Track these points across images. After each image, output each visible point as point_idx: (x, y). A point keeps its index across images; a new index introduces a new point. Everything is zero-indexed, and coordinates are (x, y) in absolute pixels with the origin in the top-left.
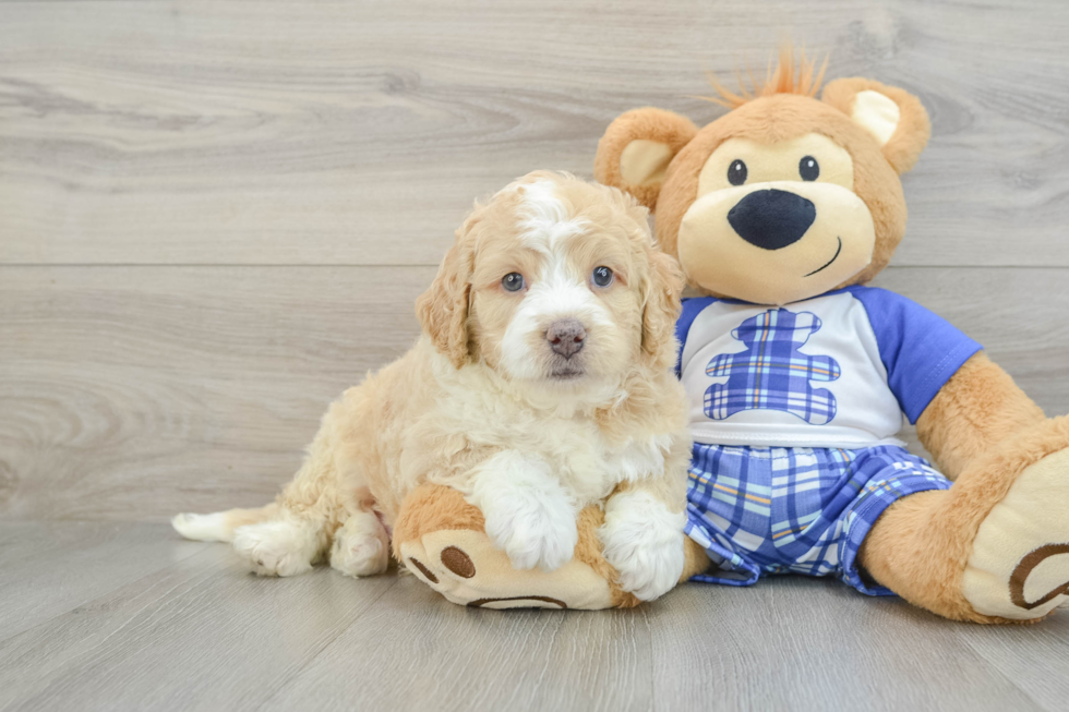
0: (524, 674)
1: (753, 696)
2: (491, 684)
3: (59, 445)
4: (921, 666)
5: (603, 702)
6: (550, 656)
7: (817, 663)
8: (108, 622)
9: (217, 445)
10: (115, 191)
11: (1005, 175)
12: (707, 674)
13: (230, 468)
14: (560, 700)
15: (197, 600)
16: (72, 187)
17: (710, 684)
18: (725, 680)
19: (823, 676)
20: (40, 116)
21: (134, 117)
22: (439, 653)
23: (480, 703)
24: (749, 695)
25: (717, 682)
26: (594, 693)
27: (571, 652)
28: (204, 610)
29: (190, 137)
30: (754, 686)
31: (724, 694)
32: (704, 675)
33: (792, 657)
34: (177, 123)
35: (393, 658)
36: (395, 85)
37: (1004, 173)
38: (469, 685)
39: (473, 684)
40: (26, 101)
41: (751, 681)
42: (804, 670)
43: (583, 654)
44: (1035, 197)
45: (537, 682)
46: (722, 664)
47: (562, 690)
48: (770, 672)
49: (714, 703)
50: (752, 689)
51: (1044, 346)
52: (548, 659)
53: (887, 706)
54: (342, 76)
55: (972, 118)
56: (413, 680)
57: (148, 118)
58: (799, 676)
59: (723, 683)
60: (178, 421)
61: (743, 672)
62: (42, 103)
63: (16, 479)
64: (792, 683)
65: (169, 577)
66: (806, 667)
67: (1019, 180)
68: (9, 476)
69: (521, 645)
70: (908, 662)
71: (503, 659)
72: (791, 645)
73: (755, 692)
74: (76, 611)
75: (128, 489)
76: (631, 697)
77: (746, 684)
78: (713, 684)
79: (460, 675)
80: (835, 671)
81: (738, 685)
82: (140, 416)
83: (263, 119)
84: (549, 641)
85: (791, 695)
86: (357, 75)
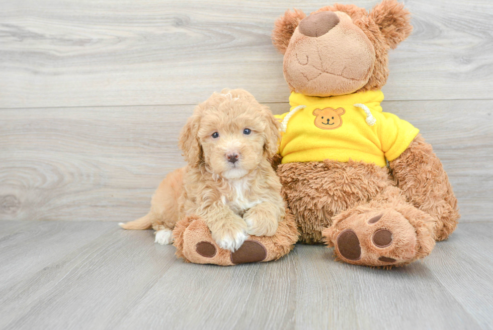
0: (239, 299)
1: (340, 308)
2: (224, 304)
3: (37, 188)
4: (415, 290)
5: (273, 313)
6: (252, 288)
7: (369, 290)
8: (59, 274)
9: (105, 186)
10: (55, 74)
11: (456, 58)
12: (320, 296)
13: (112, 196)
14: (254, 312)
15: (98, 261)
16: (36, 73)
17: (321, 302)
18: (328, 300)
19: (371, 297)
20: (21, 41)
21: (63, 40)
22: (203, 287)
23: (219, 315)
24: (338, 308)
25: (324, 301)
26: (270, 309)
27: (261, 286)
28: (101, 267)
29: (88, 49)
30: (341, 303)
31: (327, 307)
32: (319, 297)
33: (358, 286)
34: (82, 42)
35: (182, 291)
36: (179, 23)
37: (455, 57)
38: (214, 305)
39: (216, 305)
40: (14, 35)
41: (340, 300)
42: (363, 293)
43: (266, 287)
44: (469, 67)
45: (245, 303)
46: (327, 291)
47: (256, 306)
48: (348, 295)
49: (322, 313)
50: (339, 304)
51: (472, 135)
52: (250, 290)
53: (399, 312)
54: (155, 19)
55: (441, 32)
56: (190, 303)
57: (69, 40)
58: (361, 296)
59: (327, 301)
60: (88, 176)
61: (336, 296)
62: (21, 35)
63: (19, 203)
64: (358, 301)
65: (87, 249)
66: (364, 292)
67: (462, 60)
68: (16, 201)
69: (239, 283)
70: (409, 288)
71: (231, 291)
72: (358, 280)
73: (341, 306)
74: (45, 269)
75: (68, 206)
76: (286, 310)
77: (337, 301)
78: (322, 301)
79: (211, 300)
80: (377, 293)
81: (333, 302)
82: (72, 174)
83: (120, 40)
84: (252, 280)
85: (357, 307)
86: (162, 19)
